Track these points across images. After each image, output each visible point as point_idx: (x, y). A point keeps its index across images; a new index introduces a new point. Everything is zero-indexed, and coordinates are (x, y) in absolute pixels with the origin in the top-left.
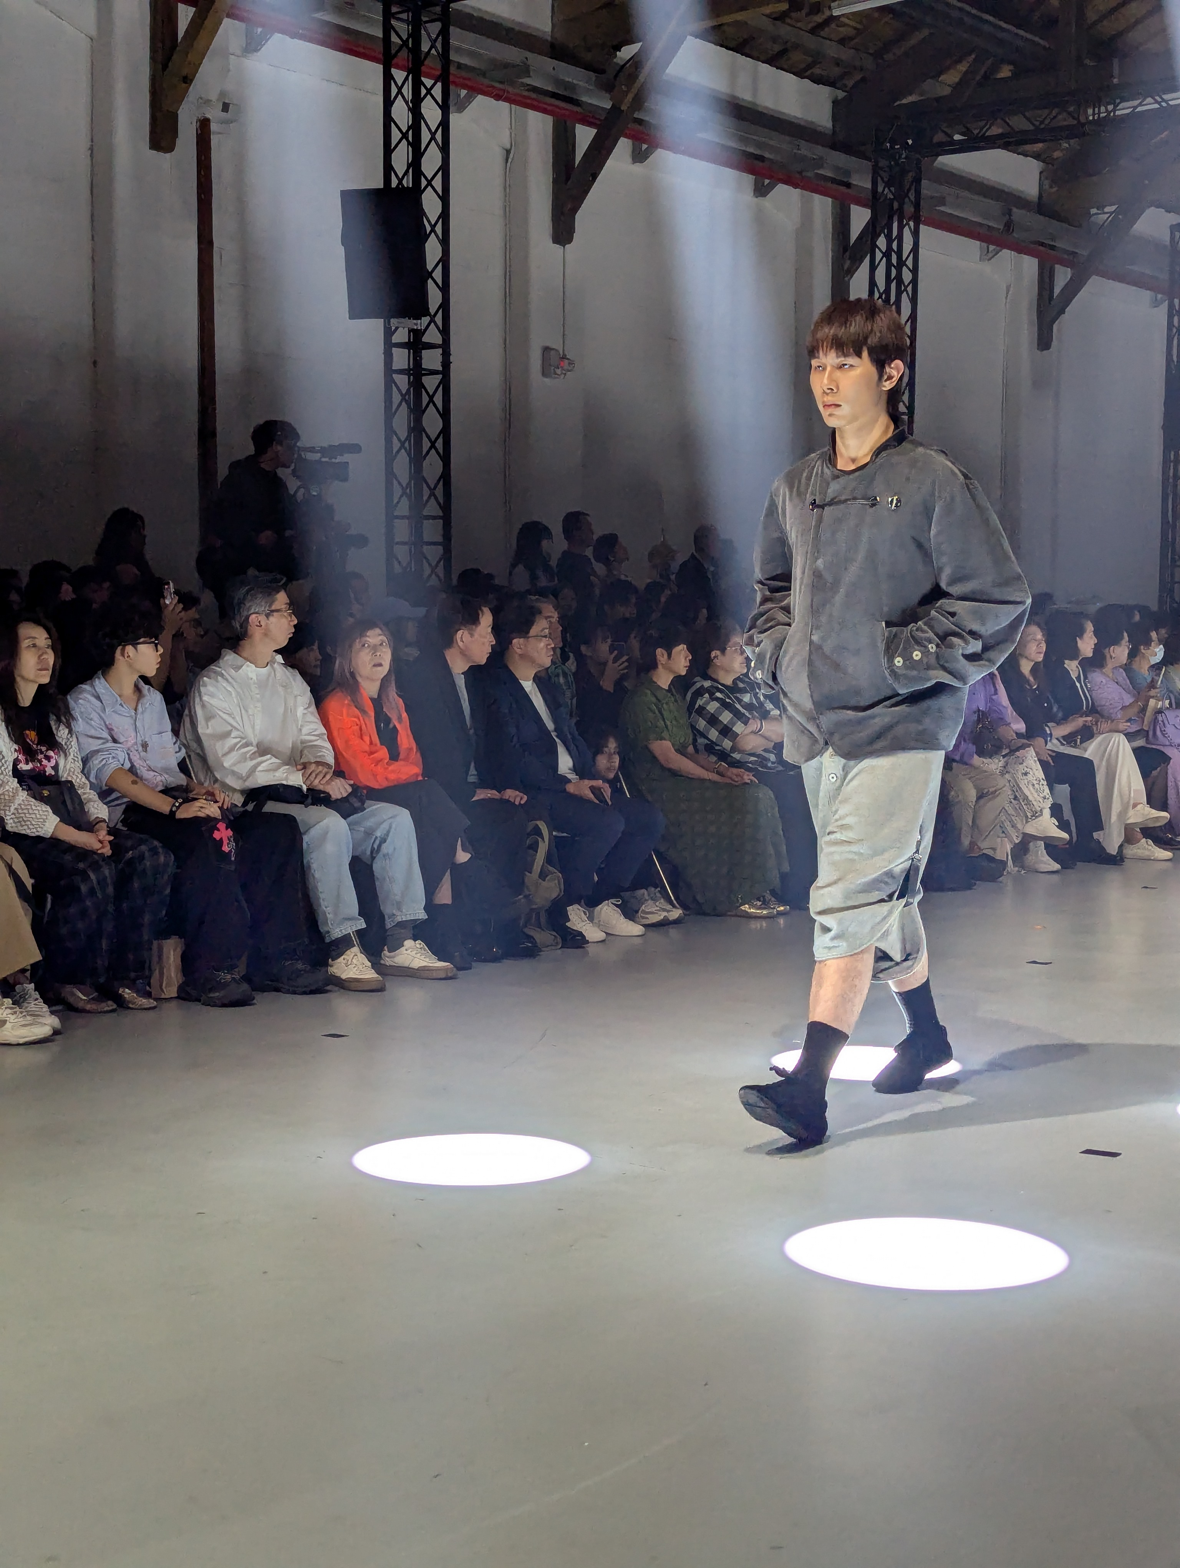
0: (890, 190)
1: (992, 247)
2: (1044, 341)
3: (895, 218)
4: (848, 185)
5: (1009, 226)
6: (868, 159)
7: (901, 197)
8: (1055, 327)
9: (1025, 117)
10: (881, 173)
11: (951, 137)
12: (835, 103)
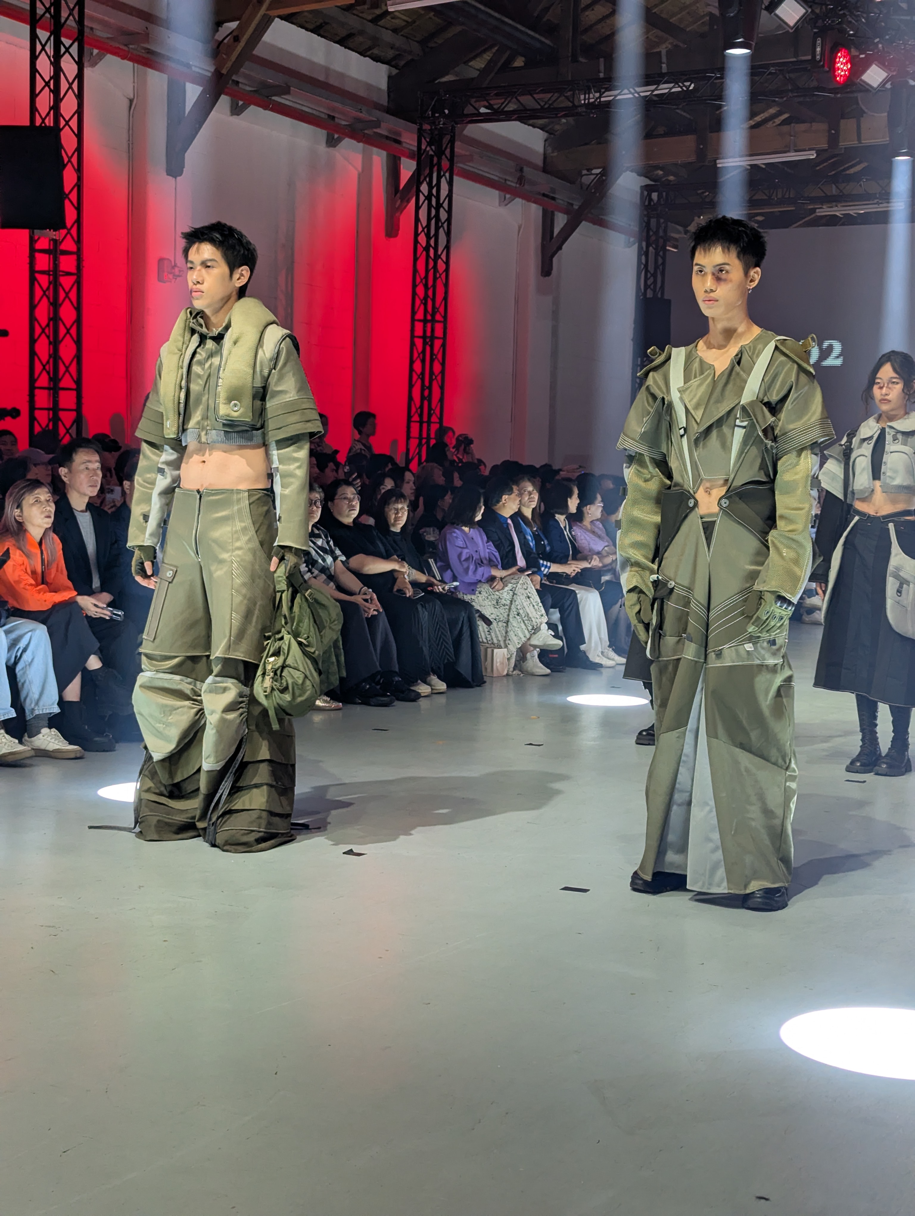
0: (430, 147)
1: (508, 196)
2: (546, 270)
3: (435, 169)
4: (399, 142)
5: (521, 180)
6: (414, 122)
7: (440, 153)
8: (555, 260)
9: (534, 98)
10: (425, 134)
11: (478, 110)
12: (390, 77)
